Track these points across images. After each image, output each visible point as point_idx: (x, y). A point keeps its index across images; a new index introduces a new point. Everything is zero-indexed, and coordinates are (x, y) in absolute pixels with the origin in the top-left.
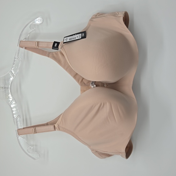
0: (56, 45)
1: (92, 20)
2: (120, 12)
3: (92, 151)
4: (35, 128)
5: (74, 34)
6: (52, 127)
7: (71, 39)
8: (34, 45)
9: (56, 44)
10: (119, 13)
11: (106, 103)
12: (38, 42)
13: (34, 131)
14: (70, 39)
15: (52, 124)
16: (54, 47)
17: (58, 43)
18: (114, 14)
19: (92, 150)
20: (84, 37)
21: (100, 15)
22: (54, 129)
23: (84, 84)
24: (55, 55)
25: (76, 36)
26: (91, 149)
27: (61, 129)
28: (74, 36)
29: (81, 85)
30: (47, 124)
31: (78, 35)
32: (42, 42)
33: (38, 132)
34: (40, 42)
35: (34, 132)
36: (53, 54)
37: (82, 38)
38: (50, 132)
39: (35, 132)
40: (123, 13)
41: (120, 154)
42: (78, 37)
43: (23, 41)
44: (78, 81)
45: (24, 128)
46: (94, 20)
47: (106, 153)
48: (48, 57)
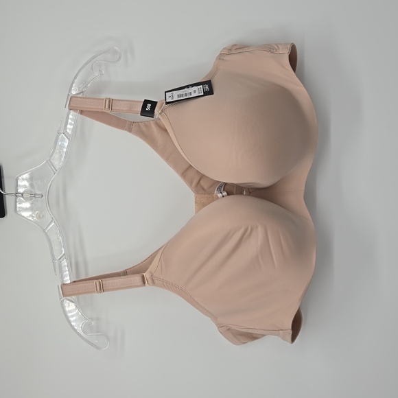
0: (148, 108)
1: (222, 58)
2: (281, 44)
3: (218, 328)
4: (101, 281)
5: (188, 87)
6: (137, 278)
7: (182, 95)
8: (102, 108)
9: (149, 105)
10: (280, 46)
11: (257, 227)
12: (111, 101)
13: (98, 287)
14: (179, 96)
15: (139, 273)
16: (144, 112)
17: (154, 104)
18: (270, 48)
19: (220, 326)
20: (210, 92)
21: (237, 48)
22: (141, 283)
23: (203, 189)
24: (144, 129)
25: (191, 90)
26: (217, 324)
27: (156, 282)
28: (186, 89)
29: (197, 192)
30: (125, 273)
31: (195, 88)
32: (119, 100)
33: (108, 290)
34: (115, 100)
35: (98, 289)
36: (139, 127)
37: (206, 94)
38: (134, 289)
39: (102, 289)
40: (289, 46)
41: (281, 332)
42: (197, 91)
43: (77, 97)
44: (190, 184)
45: (74, 282)
46: (227, 58)
47: (250, 331)
48: (130, 131)
